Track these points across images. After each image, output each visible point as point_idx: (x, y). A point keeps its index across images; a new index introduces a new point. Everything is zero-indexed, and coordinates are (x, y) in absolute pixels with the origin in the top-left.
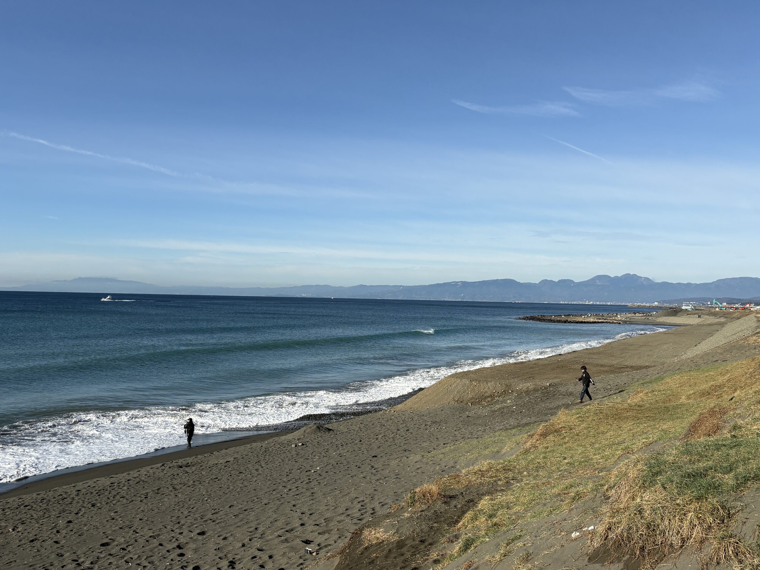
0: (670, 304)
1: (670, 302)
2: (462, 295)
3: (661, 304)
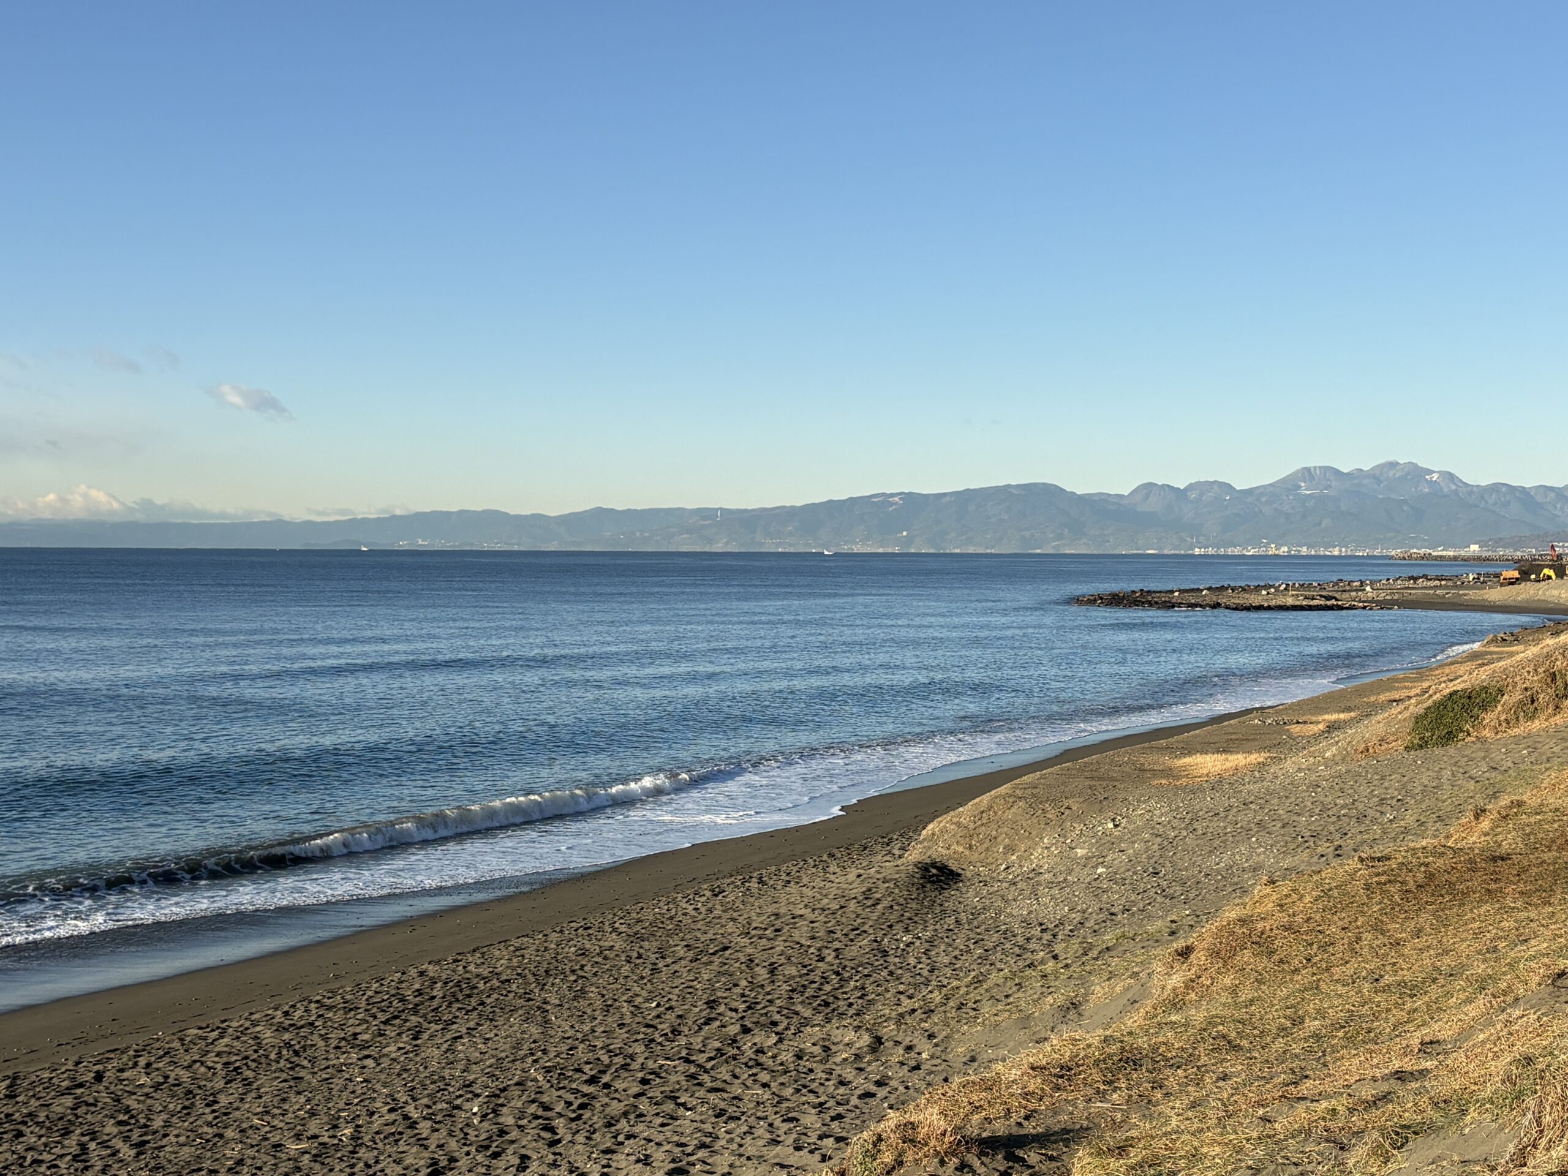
2: (905, 533)
3: (1488, 551)
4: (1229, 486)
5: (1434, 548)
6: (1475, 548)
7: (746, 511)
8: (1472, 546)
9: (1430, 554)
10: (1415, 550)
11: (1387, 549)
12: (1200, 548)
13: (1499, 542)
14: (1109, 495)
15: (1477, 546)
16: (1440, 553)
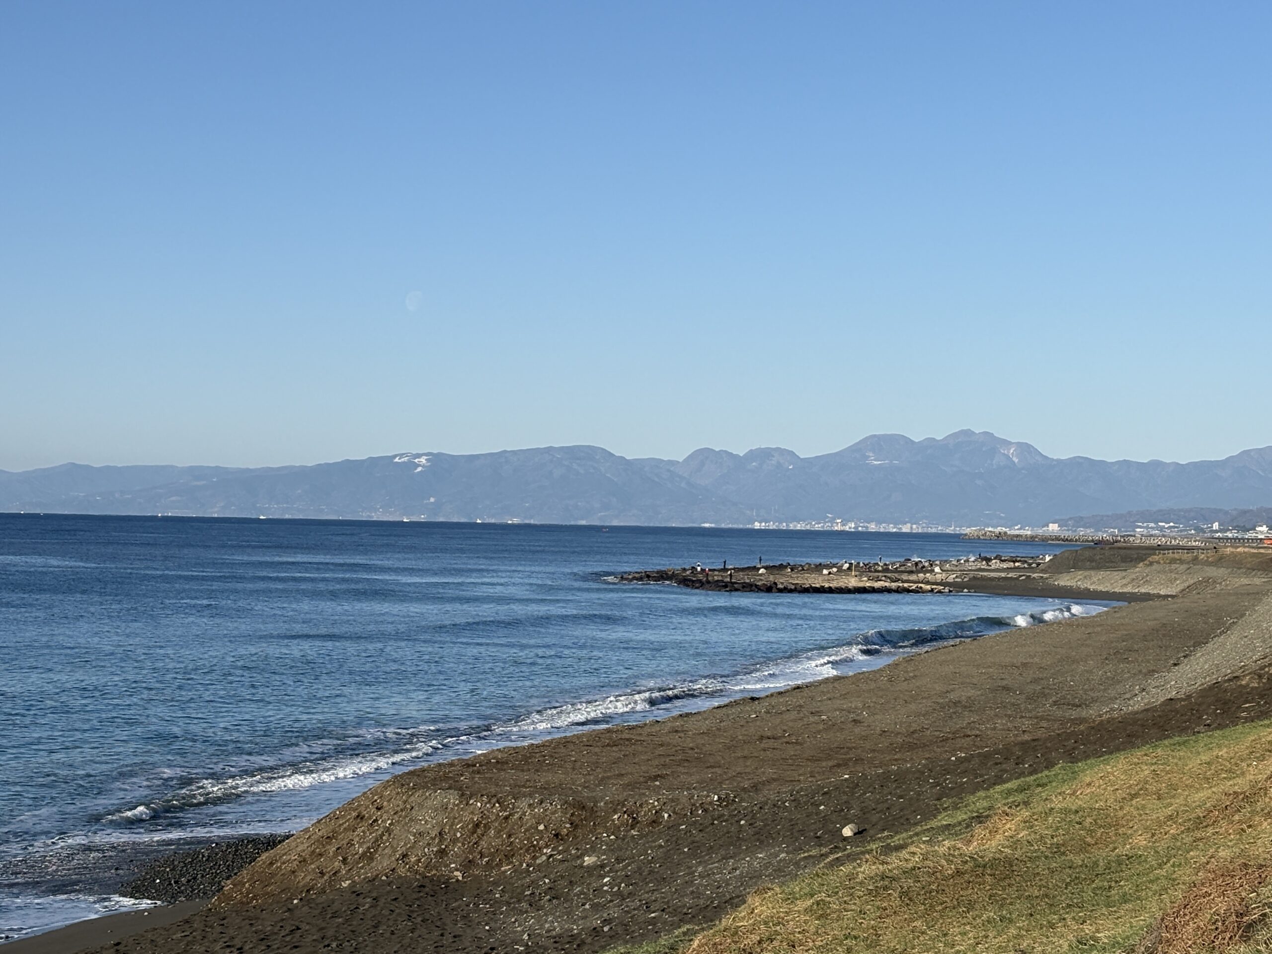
0: (1097, 530)
1: (1097, 523)
2: (432, 500)
3: (1068, 530)
4: (792, 453)
5: (1010, 527)
6: (1053, 528)
7: (248, 470)
8: (1051, 525)
9: (1005, 533)
10: (990, 529)
11: (961, 527)
12: (760, 522)
13: (1080, 522)
14: (662, 461)
15: (1057, 525)
16: (1017, 532)
